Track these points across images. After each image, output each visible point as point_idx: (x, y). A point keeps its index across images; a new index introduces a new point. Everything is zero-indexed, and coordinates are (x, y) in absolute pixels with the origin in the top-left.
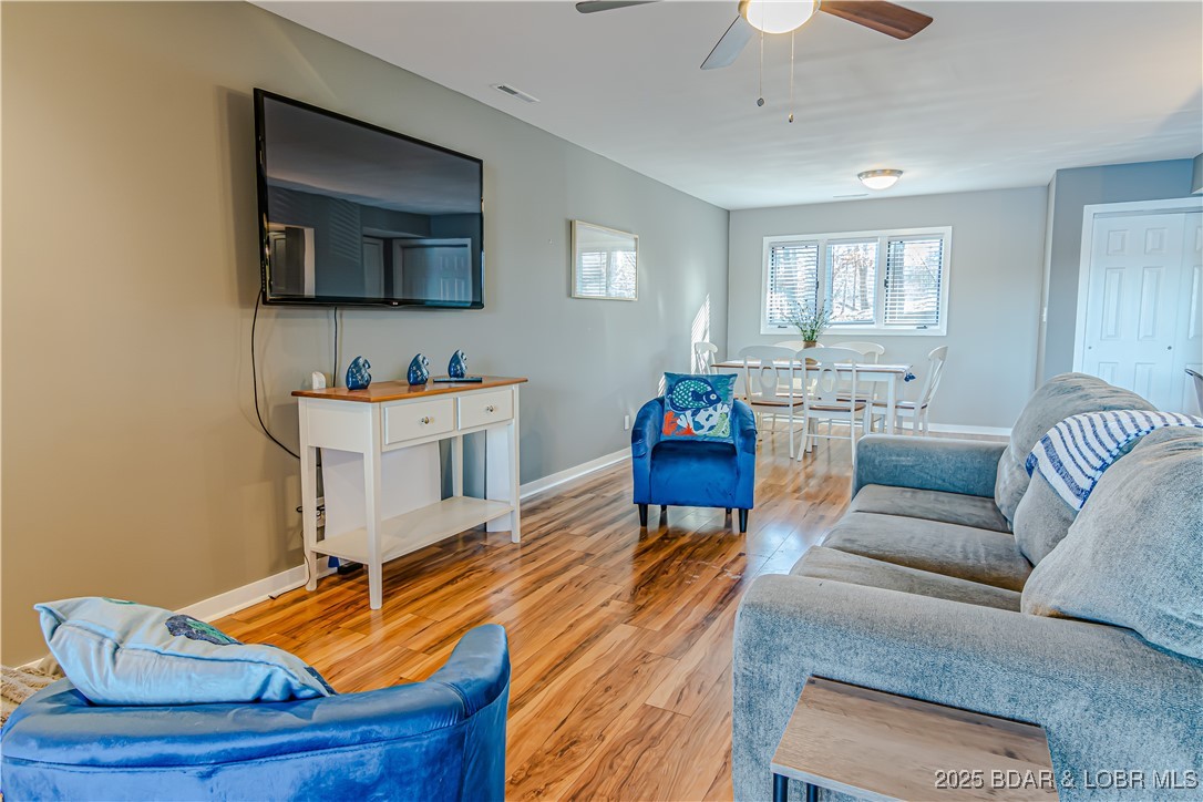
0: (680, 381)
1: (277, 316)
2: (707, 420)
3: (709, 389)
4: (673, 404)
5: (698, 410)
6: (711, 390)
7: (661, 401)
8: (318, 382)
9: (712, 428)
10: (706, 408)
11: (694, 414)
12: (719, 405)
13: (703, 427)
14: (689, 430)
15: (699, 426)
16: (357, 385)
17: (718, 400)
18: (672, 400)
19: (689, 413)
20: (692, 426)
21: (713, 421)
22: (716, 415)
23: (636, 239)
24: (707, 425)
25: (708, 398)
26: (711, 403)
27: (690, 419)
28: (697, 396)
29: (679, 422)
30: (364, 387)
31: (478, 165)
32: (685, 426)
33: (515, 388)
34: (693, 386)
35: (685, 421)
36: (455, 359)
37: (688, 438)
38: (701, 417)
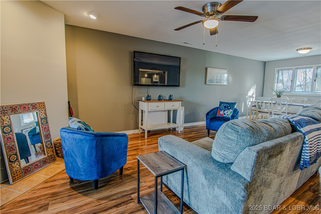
0: (222, 103)
1: (137, 88)
2: (227, 113)
3: (229, 106)
4: (220, 108)
5: (225, 110)
6: (229, 105)
7: (218, 108)
8: (143, 99)
10: (227, 110)
11: (224, 111)
12: (230, 110)
13: (226, 114)
14: (222, 115)
15: (225, 114)
16: (148, 99)
17: (230, 108)
18: (220, 107)
19: (223, 111)
20: (223, 114)
21: (228, 113)
22: (229, 112)
23: (228, 71)
24: (227, 114)
25: (228, 108)
26: (228, 109)
27: (223, 112)
28: (225, 107)
29: (220, 113)
30: (150, 100)
31: (179, 58)
32: (222, 114)
33: (180, 102)
34: (225, 105)
35: (222, 113)
36: (170, 96)
37: (222, 116)
38: (225, 112)
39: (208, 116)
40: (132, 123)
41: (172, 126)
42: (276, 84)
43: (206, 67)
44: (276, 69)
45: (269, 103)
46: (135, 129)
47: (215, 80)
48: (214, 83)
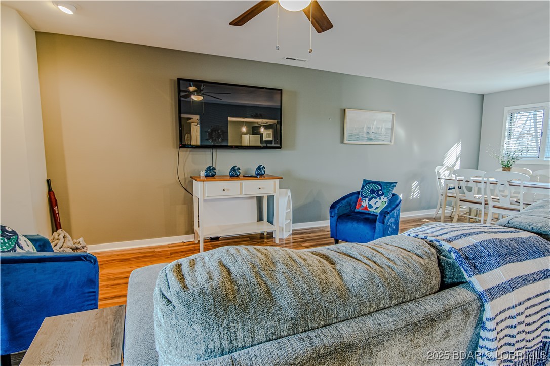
0: (367, 184)
1: (190, 152)
2: (375, 204)
3: (380, 188)
4: (362, 194)
5: (372, 198)
7: (358, 193)
9: (377, 208)
11: (369, 200)
12: (383, 197)
13: (372, 207)
14: (366, 208)
15: (371, 206)
17: (383, 194)
19: (367, 199)
20: (367, 206)
21: (377, 205)
22: (380, 202)
23: (393, 115)
24: (375, 206)
25: (378, 193)
26: (379, 196)
27: (367, 202)
28: (373, 192)
29: (362, 203)
30: (213, 176)
31: (280, 91)
32: (365, 206)
33: (277, 181)
34: (372, 186)
35: (365, 203)
36: (259, 168)
37: (365, 211)
38: (372, 202)
39: (332, 209)
40: (181, 220)
41: (265, 228)
42: (506, 141)
43: (344, 108)
44: (507, 109)
45: (483, 182)
46: (187, 233)
47: (365, 136)
48: (362, 140)
